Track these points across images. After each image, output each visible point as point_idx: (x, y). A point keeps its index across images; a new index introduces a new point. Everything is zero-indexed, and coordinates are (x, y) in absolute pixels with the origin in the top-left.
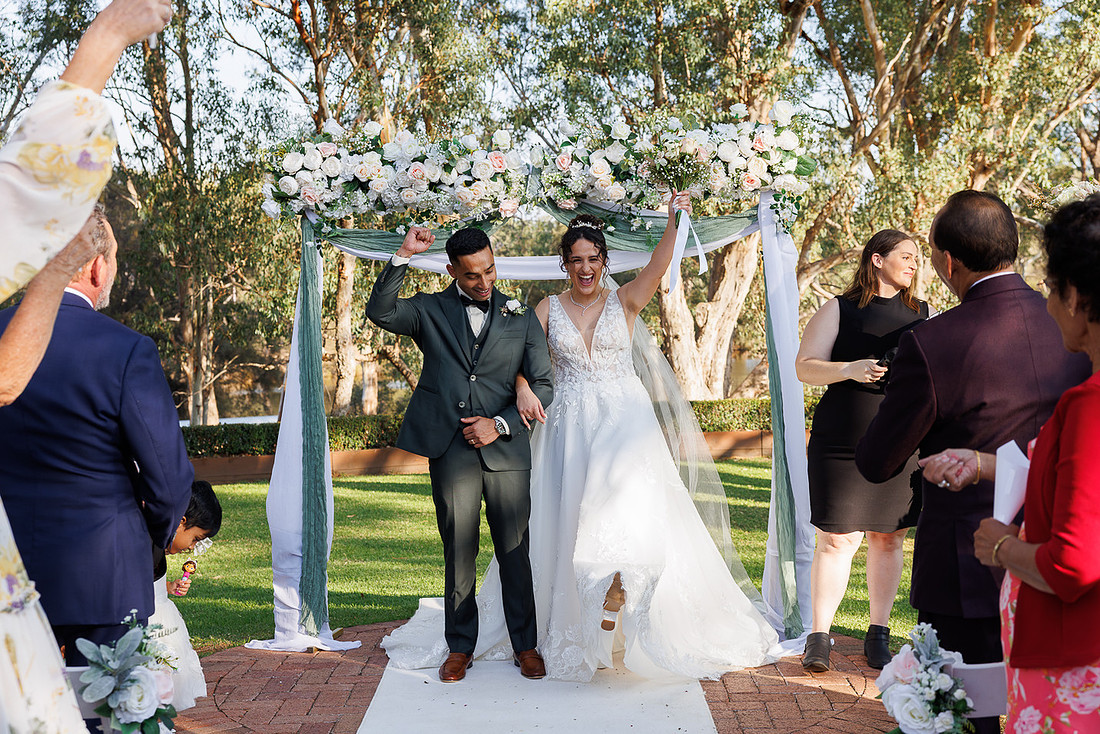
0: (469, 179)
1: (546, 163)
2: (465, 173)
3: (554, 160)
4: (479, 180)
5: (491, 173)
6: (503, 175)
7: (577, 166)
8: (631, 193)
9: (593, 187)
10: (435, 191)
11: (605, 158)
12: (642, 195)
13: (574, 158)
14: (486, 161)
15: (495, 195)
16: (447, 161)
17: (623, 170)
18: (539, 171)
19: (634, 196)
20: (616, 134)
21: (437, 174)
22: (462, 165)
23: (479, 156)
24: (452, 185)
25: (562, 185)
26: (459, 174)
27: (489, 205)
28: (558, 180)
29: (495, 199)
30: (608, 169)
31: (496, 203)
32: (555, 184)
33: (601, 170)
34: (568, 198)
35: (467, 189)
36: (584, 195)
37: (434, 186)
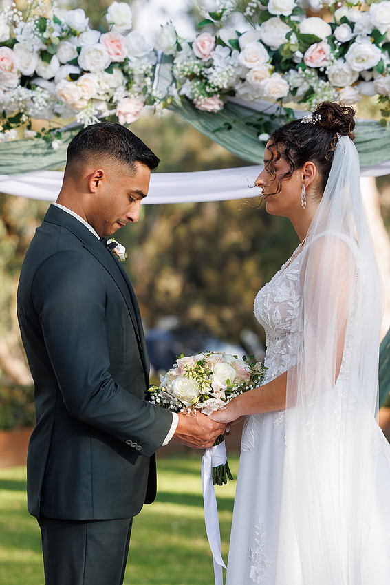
0: (75, 70)
1: (179, 48)
2: (70, 63)
3: (190, 44)
4: (89, 72)
5: (105, 63)
6: (121, 65)
7: (222, 52)
8: (296, 89)
9: (243, 80)
10: (29, 87)
11: (261, 41)
12: (311, 92)
13: (219, 42)
14: (99, 47)
15: (111, 92)
16: (44, 47)
17: (285, 57)
18: (170, 59)
19: (300, 92)
20: (275, 8)
21: (32, 65)
22: (66, 51)
23: (89, 38)
24: (52, 80)
25: (201, 77)
26: (62, 64)
27: (103, 106)
28: (197, 70)
29: (111, 99)
30: (265, 57)
31: (112, 104)
32: (193, 77)
33: (255, 59)
34: (210, 95)
35: (72, 85)
36: (232, 92)
37: (27, 81)
